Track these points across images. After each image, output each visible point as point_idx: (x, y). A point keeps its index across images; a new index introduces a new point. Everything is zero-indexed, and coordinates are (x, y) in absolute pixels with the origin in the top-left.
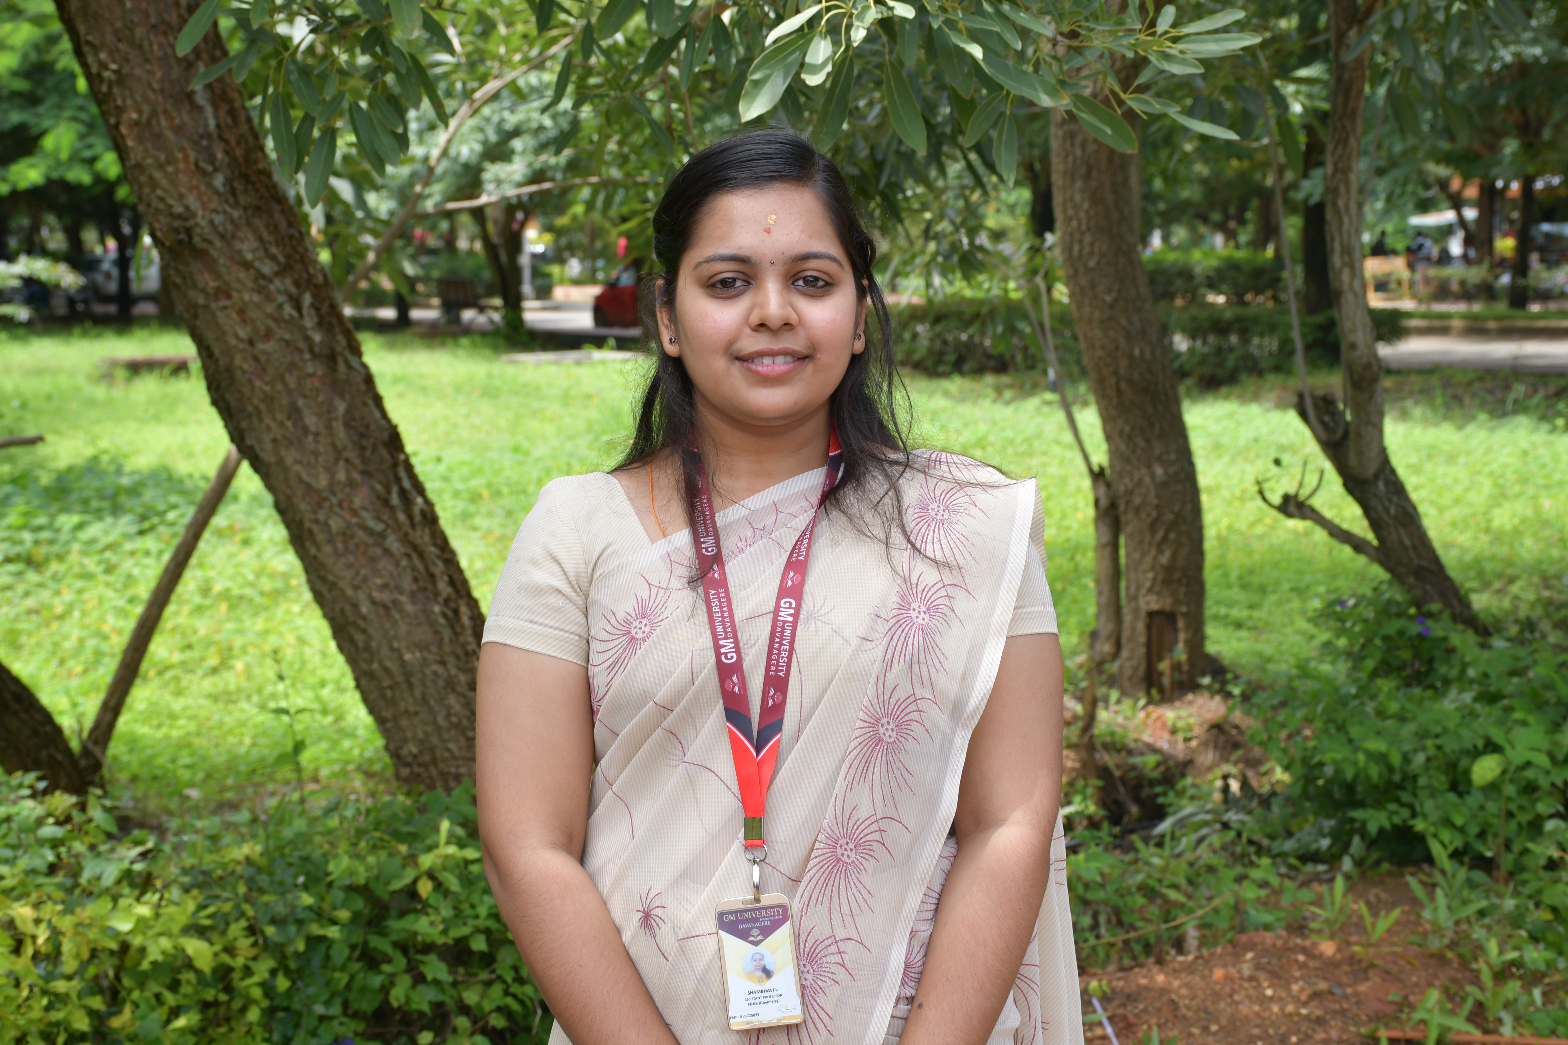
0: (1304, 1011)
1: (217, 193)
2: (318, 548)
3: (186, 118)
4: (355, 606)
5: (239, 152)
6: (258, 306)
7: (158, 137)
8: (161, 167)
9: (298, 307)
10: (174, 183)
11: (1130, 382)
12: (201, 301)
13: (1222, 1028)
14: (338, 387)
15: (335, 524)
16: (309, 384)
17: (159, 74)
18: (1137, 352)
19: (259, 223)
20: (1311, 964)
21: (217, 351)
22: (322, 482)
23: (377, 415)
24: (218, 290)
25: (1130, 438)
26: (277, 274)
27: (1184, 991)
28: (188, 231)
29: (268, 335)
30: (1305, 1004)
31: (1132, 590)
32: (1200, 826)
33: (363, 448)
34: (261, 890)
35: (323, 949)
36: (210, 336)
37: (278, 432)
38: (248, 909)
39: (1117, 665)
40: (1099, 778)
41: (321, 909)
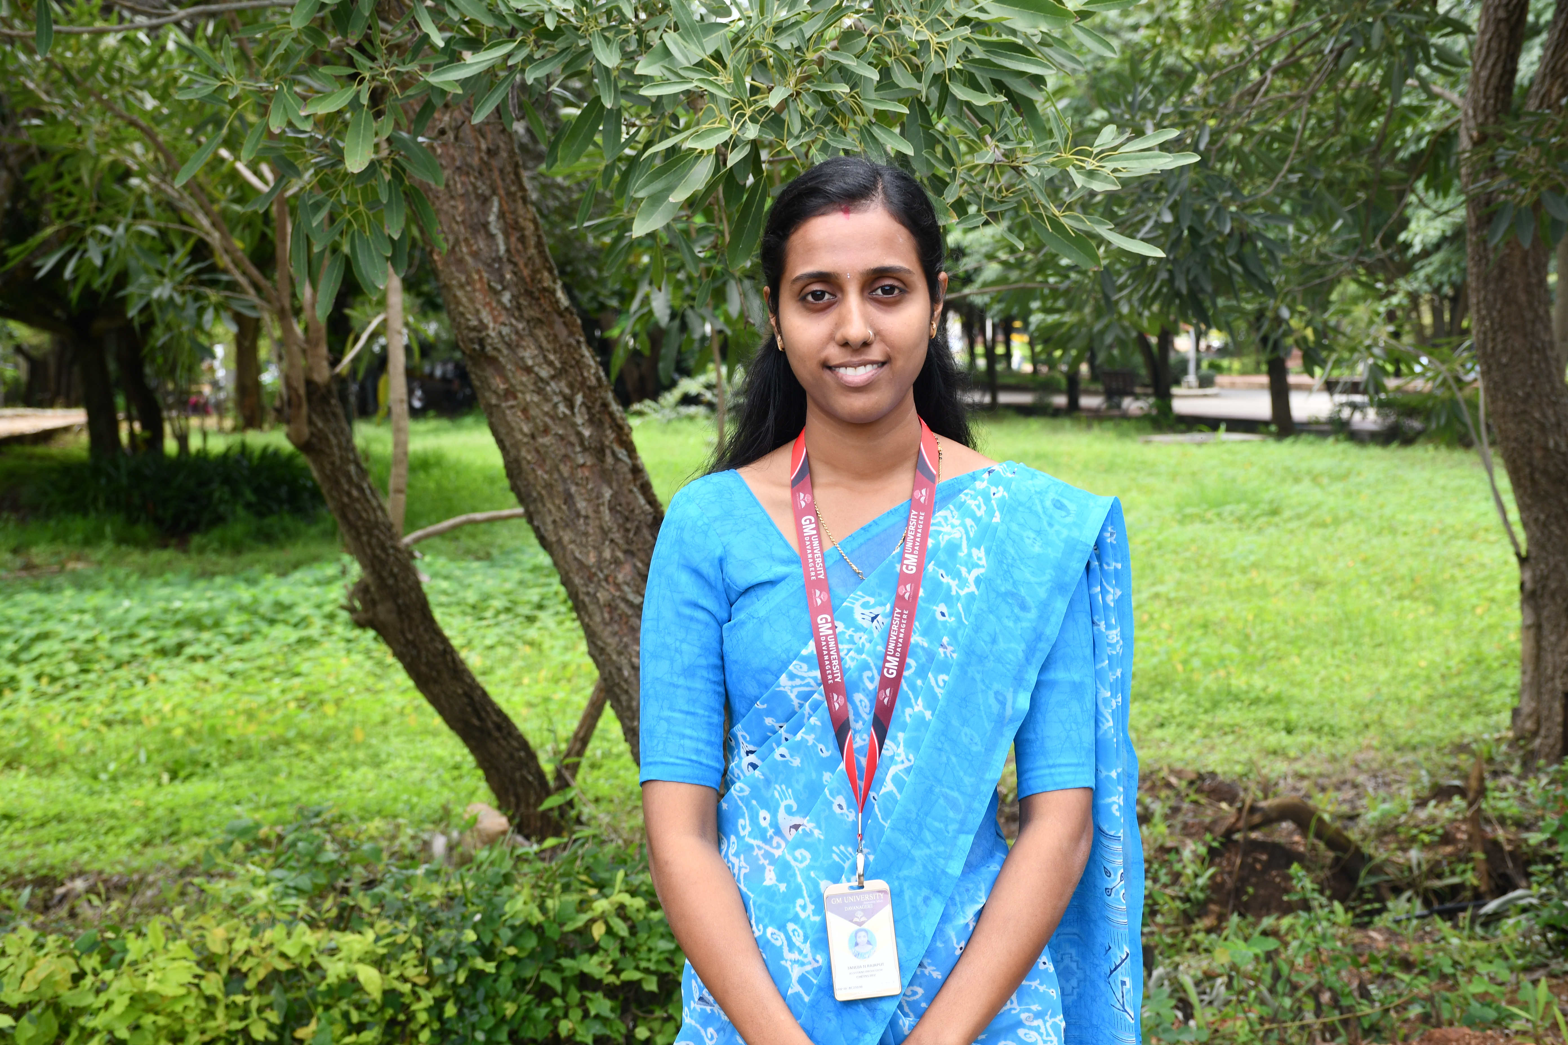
1: (505, 308)
2: (592, 617)
3: (482, 244)
4: (620, 670)
5: (526, 272)
6: (537, 405)
7: (461, 261)
8: (462, 286)
9: (571, 407)
10: (472, 300)
11: (1545, 472)
12: (494, 401)
14: (606, 476)
15: (602, 596)
16: (580, 473)
17: (461, 208)
18: (1551, 444)
19: (540, 333)
21: (507, 444)
22: (592, 559)
23: (642, 501)
24: (506, 391)
25: (1545, 525)
26: (553, 377)
28: (481, 342)
29: (546, 431)
31: (1549, 671)
32: (1524, 910)
33: (627, 530)
34: (438, 925)
35: (489, 981)
36: (503, 431)
37: (557, 515)
38: (417, 942)
39: (1537, 742)
40: (1485, 852)
41: (492, 944)
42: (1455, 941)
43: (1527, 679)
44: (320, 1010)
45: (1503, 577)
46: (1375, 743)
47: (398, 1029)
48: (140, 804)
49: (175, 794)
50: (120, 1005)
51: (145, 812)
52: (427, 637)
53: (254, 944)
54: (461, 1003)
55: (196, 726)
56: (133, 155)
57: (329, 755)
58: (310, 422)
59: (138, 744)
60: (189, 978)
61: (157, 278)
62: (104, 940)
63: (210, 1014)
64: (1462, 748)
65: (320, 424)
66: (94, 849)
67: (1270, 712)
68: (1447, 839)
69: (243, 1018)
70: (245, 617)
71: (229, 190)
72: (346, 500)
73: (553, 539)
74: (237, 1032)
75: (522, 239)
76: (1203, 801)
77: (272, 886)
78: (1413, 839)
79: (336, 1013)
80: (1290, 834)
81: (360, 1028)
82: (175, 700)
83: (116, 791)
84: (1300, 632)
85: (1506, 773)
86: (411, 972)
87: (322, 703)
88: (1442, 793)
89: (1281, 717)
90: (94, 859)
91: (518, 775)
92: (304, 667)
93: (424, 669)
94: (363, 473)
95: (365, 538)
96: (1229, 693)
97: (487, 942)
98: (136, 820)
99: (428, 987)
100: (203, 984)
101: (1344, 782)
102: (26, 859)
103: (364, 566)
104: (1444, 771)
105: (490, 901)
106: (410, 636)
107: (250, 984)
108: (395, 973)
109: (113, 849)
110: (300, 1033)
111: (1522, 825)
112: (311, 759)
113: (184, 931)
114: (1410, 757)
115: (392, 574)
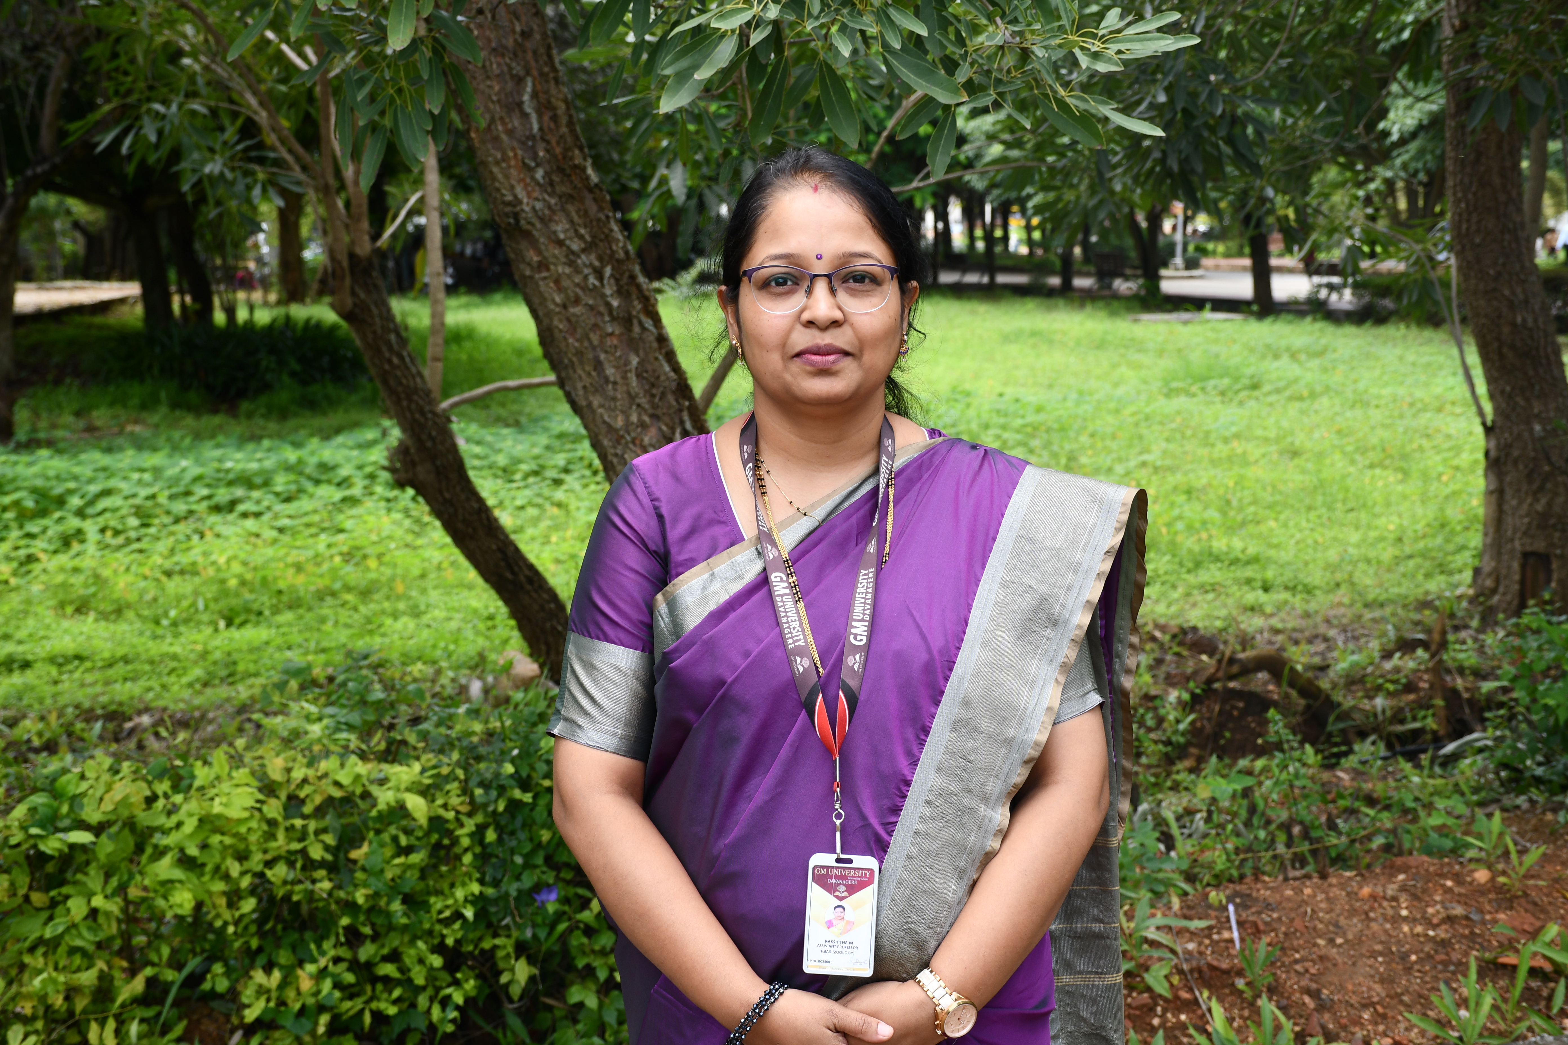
0: (1431, 933)
1: (538, 184)
3: (516, 123)
5: (558, 150)
6: (569, 276)
7: (496, 139)
8: (497, 163)
9: (601, 278)
10: (507, 177)
11: (1512, 347)
12: (528, 273)
13: (1347, 941)
14: (633, 344)
16: (609, 341)
17: (497, 88)
18: (1519, 320)
19: (571, 208)
20: (1457, 890)
22: (620, 422)
23: (667, 368)
24: (540, 264)
25: (1510, 397)
26: (583, 250)
27: (1323, 905)
28: (516, 216)
29: (577, 301)
30: (1435, 927)
31: (1509, 533)
32: (1481, 751)
33: (653, 396)
34: (479, 759)
35: (526, 810)
36: (536, 301)
37: (587, 381)
38: (460, 773)
39: (1496, 599)
40: (1445, 699)
41: (529, 777)
42: (1416, 779)
43: (1489, 540)
44: (371, 834)
45: (1468, 447)
46: (1346, 600)
47: (442, 853)
48: (199, 648)
49: (231, 640)
50: (190, 826)
51: (204, 655)
52: (463, 497)
53: (311, 773)
54: (500, 830)
55: (249, 576)
56: (185, 36)
57: (372, 606)
58: (353, 293)
59: (196, 593)
60: (251, 803)
61: (208, 155)
62: (174, 767)
63: (271, 836)
64: (1425, 604)
65: (362, 295)
66: (158, 689)
67: (1249, 572)
68: (1410, 687)
69: (302, 839)
70: (292, 477)
71: (275, 71)
72: (387, 367)
73: (584, 403)
74: (296, 852)
75: (555, 118)
76: (1185, 653)
77: (325, 721)
78: (1379, 688)
79: (386, 837)
80: (1266, 683)
81: (408, 851)
82: (230, 553)
83: (177, 635)
84: (1278, 497)
85: (1466, 627)
86: (455, 801)
87: (365, 557)
88: (1406, 646)
89: (1258, 576)
90: (158, 697)
91: (548, 625)
92: (348, 524)
93: (460, 526)
94: (403, 341)
95: (405, 403)
96: (1210, 554)
97: (524, 774)
98: (196, 663)
99: (470, 815)
100: (265, 808)
101: (1316, 636)
102: (97, 695)
103: (404, 430)
104: (1408, 626)
105: (526, 738)
106: (447, 495)
107: (308, 809)
108: (440, 802)
109: (175, 688)
110: (354, 854)
111: (1480, 675)
112: (355, 609)
113: (247, 760)
114: (1377, 613)
115: (431, 437)
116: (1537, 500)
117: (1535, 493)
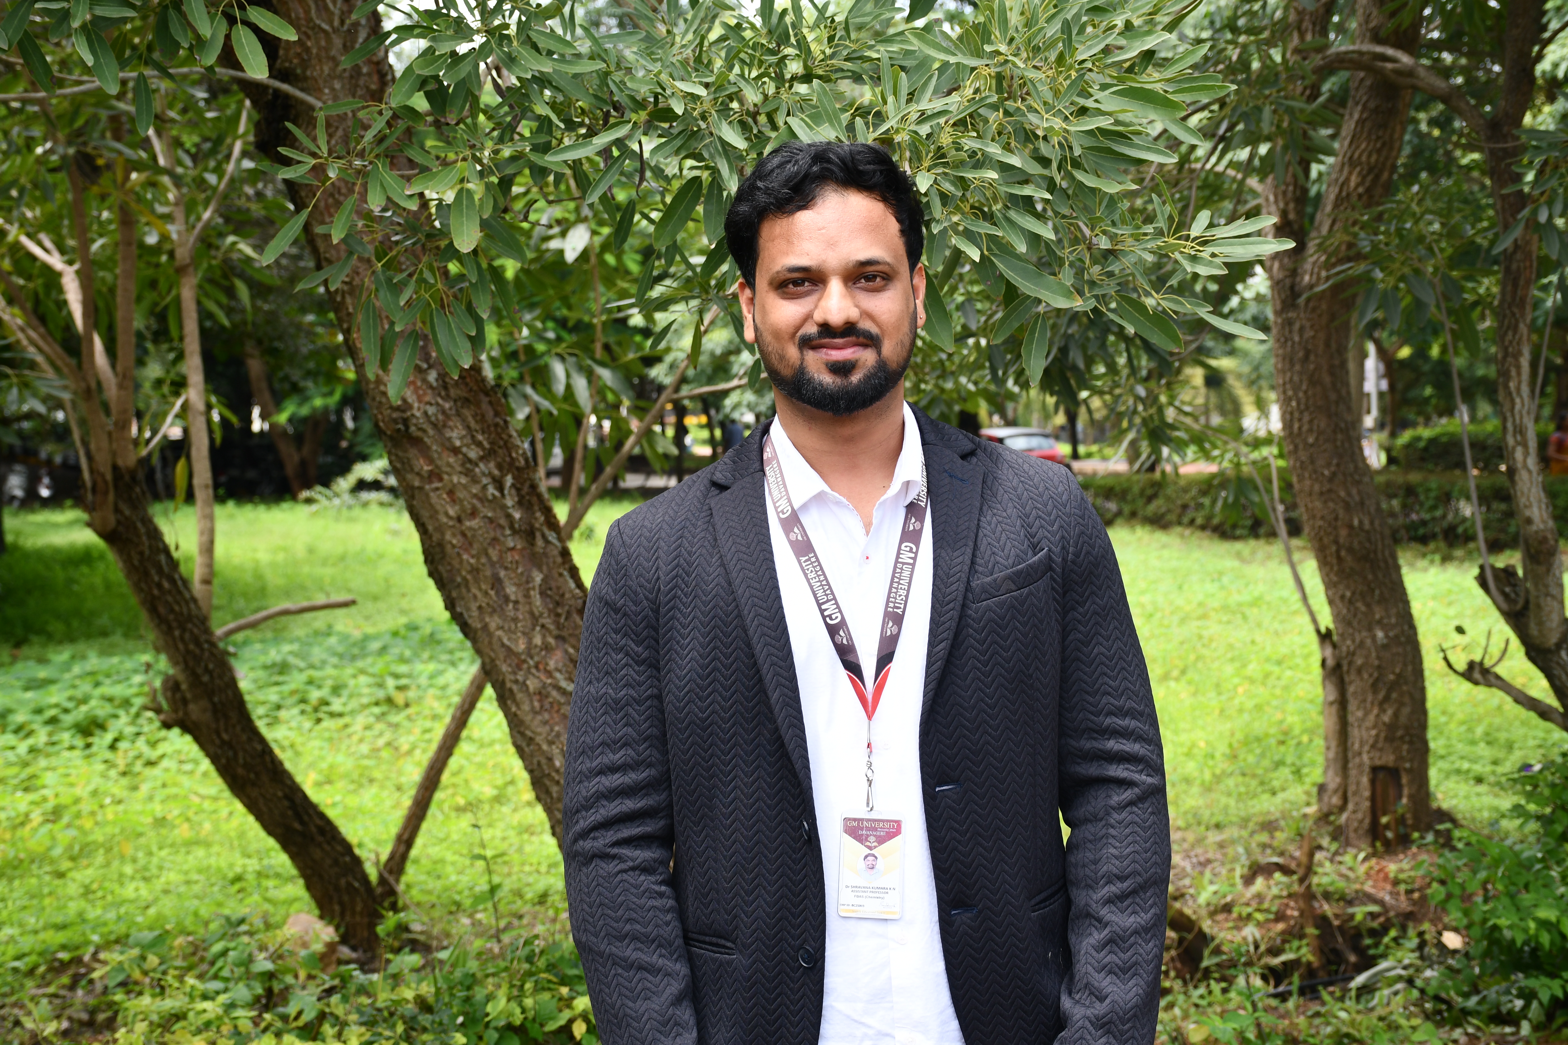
1: (431, 387)
2: (518, 706)
4: (550, 760)
6: (465, 487)
9: (501, 489)
11: (1350, 550)
12: (417, 483)
14: (536, 560)
15: (532, 684)
16: (509, 557)
18: (1356, 522)
19: (467, 413)
21: (430, 528)
22: (521, 646)
23: (572, 585)
24: (431, 473)
25: (1351, 602)
26: (482, 458)
28: (406, 422)
29: (474, 514)
31: (1357, 746)
33: (558, 615)
36: (425, 514)
37: (483, 601)
39: (1344, 817)
40: (1316, 927)
42: (1343, 1015)
43: (1331, 755)
46: (1181, 823)
52: (244, 737)
58: (117, 510)
64: (1270, 825)
65: (127, 512)
68: (1278, 916)
72: (156, 592)
73: (476, 624)
78: (1247, 918)
88: (1263, 870)
91: (343, 882)
93: (240, 771)
94: (174, 564)
95: (177, 633)
103: (173, 662)
104: (1257, 849)
106: (225, 737)
111: (1346, 900)
115: (206, 670)
116: (1384, 711)
117: (1381, 704)
